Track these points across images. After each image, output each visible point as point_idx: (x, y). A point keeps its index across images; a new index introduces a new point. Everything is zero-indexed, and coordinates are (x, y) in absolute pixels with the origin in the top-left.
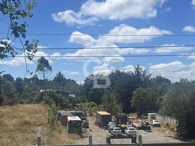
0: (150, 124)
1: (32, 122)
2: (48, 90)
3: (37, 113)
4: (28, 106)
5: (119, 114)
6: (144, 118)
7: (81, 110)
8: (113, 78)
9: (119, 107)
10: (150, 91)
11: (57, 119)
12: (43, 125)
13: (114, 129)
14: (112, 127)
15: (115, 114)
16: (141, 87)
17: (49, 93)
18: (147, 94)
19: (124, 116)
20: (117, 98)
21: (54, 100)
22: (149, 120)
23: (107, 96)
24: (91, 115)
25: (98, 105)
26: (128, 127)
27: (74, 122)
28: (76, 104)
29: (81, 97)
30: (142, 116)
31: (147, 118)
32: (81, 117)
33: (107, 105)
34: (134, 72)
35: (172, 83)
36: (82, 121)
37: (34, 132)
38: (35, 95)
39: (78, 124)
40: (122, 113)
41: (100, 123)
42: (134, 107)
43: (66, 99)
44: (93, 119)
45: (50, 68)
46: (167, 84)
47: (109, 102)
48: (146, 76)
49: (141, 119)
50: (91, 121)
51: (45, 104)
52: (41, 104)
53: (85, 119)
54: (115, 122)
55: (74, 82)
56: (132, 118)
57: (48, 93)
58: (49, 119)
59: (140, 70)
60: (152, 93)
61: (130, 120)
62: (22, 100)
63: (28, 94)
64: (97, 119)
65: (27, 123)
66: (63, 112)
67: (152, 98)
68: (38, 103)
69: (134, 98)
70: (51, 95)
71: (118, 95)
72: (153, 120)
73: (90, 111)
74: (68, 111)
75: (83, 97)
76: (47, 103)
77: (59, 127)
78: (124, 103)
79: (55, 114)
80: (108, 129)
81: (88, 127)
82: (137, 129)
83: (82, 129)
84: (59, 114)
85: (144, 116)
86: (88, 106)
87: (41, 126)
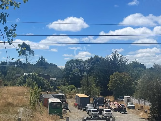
0: (126, 106)
1: (15, 104)
2: (30, 73)
3: (19, 95)
4: (11, 88)
5: (97, 97)
6: (120, 101)
7: (62, 92)
8: (92, 62)
9: (97, 90)
10: (126, 76)
11: (39, 101)
13: (92, 111)
14: (90, 108)
15: (93, 96)
16: (118, 72)
17: (32, 76)
18: (123, 78)
19: (101, 99)
20: (95, 81)
21: (36, 83)
22: (124, 103)
24: (71, 97)
25: (77, 87)
26: (105, 109)
27: (55, 104)
28: (57, 87)
29: (62, 80)
30: (118, 98)
31: (123, 100)
32: (62, 99)
33: (86, 88)
34: (112, 58)
35: (147, 68)
36: (62, 103)
37: (17, 113)
38: (19, 78)
39: (58, 106)
40: (100, 96)
41: (79, 104)
42: (111, 90)
43: (47, 82)
44: (73, 101)
45: (32, 52)
46: (142, 69)
47: (88, 85)
48: (123, 62)
49: (117, 102)
50: (71, 103)
51: (28, 86)
52: (24, 87)
53: (65, 101)
54: (93, 104)
55: (55, 66)
56: (108, 100)
57: (31, 76)
58: (31, 101)
59: (117, 56)
60: (128, 78)
61: (107, 102)
62: (6, 82)
63: (12, 77)
64: (76, 101)
65: (10, 104)
66: (44, 94)
67: (128, 83)
68: (21, 86)
69: (112, 82)
70: (34, 78)
71: (96, 79)
72: (129, 103)
73: (70, 94)
74: (49, 94)
75: (64, 81)
76: (29, 85)
77: (40, 108)
78: (102, 87)
79: (37, 96)
80: (86, 111)
81: (67, 109)
82: (113, 111)
83: (62, 110)
84: (41, 96)
85: (120, 99)
86: (68, 89)
87: (24, 107)
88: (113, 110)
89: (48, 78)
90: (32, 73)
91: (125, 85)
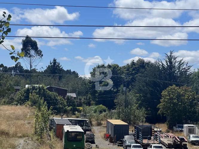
0: (186, 140)
1: (11, 132)
2: (36, 85)
3: (18, 119)
5: (141, 124)
6: (177, 131)
7: (85, 116)
8: (134, 70)
9: (141, 113)
10: (188, 91)
11: (48, 129)
12: (27, 136)
13: (132, 146)
14: (129, 142)
15: (134, 123)
16: (174, 85)
17: (38, 90)
18: (183, 95)
19: (147, 127)
20: (138, 100)
21: (45, 100)
22: (184, 135)
23: (124, 97)
24: (99, 124)
26: (152, 144)
27: (73, 134)
28: (77, 108)
29: (85, 97)
30: (174, 127)
31: (182, 131)
32: (84, 127)
33: (123, 110)
34: (165, 63)
36: (85, 133)
38: (18, 92)
39: (78, 137)
40: (145, 122)
41: (112, 136)
42: (163, 114)
43: (62, 100)
44: (102, 130)
45: (39, 53)
47: (126, 106)
48: (183, 69)
49: (172, 133)
50: (99, 133)
52: (26, 106)
53: (90, 130)
54: (134, 135)
55: (75, 74)
56: (159, 130)
57: (36, 90)
58: (36, 129)
59: (174, 60)
60: (191, 95)
61: (156, 133)
64: (108, 130)
66: (57, 119)
67: (191, 103)
68: (20, 105)
69: (164, 101)
70: (41, 93)
71: (140, 96)
72: (191, 136)
73: (98, 119)
74: (64, 118)
75: (88, 98)
76: (34, 104)
77: (51, 140)
78: (149, 109)
79: (46, 122)
80: (122, 146)
81: (93, 142)
82: (167, 148)
83: (85, 144)
84: (52, 122)
85: (177, 128)
86: (95, 112)
87: (25, 138)
88: (165, 146)
89: (63, 93)
90: (38, 86)
91: (185, 106)
